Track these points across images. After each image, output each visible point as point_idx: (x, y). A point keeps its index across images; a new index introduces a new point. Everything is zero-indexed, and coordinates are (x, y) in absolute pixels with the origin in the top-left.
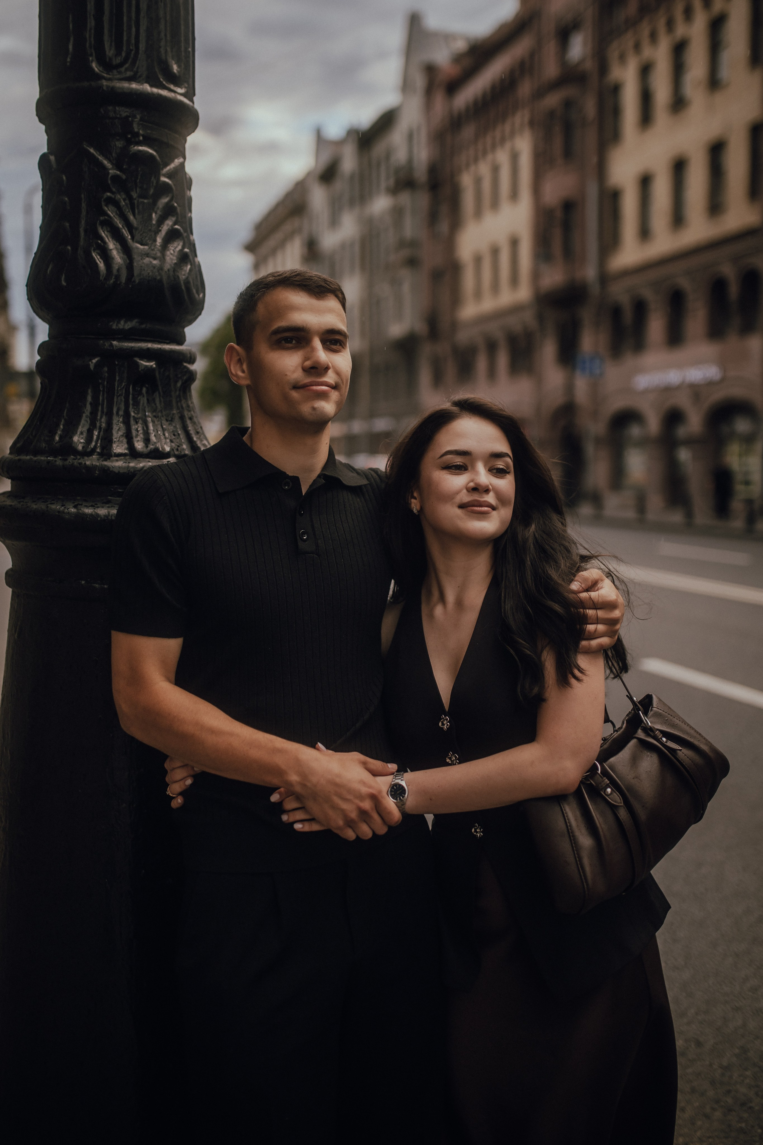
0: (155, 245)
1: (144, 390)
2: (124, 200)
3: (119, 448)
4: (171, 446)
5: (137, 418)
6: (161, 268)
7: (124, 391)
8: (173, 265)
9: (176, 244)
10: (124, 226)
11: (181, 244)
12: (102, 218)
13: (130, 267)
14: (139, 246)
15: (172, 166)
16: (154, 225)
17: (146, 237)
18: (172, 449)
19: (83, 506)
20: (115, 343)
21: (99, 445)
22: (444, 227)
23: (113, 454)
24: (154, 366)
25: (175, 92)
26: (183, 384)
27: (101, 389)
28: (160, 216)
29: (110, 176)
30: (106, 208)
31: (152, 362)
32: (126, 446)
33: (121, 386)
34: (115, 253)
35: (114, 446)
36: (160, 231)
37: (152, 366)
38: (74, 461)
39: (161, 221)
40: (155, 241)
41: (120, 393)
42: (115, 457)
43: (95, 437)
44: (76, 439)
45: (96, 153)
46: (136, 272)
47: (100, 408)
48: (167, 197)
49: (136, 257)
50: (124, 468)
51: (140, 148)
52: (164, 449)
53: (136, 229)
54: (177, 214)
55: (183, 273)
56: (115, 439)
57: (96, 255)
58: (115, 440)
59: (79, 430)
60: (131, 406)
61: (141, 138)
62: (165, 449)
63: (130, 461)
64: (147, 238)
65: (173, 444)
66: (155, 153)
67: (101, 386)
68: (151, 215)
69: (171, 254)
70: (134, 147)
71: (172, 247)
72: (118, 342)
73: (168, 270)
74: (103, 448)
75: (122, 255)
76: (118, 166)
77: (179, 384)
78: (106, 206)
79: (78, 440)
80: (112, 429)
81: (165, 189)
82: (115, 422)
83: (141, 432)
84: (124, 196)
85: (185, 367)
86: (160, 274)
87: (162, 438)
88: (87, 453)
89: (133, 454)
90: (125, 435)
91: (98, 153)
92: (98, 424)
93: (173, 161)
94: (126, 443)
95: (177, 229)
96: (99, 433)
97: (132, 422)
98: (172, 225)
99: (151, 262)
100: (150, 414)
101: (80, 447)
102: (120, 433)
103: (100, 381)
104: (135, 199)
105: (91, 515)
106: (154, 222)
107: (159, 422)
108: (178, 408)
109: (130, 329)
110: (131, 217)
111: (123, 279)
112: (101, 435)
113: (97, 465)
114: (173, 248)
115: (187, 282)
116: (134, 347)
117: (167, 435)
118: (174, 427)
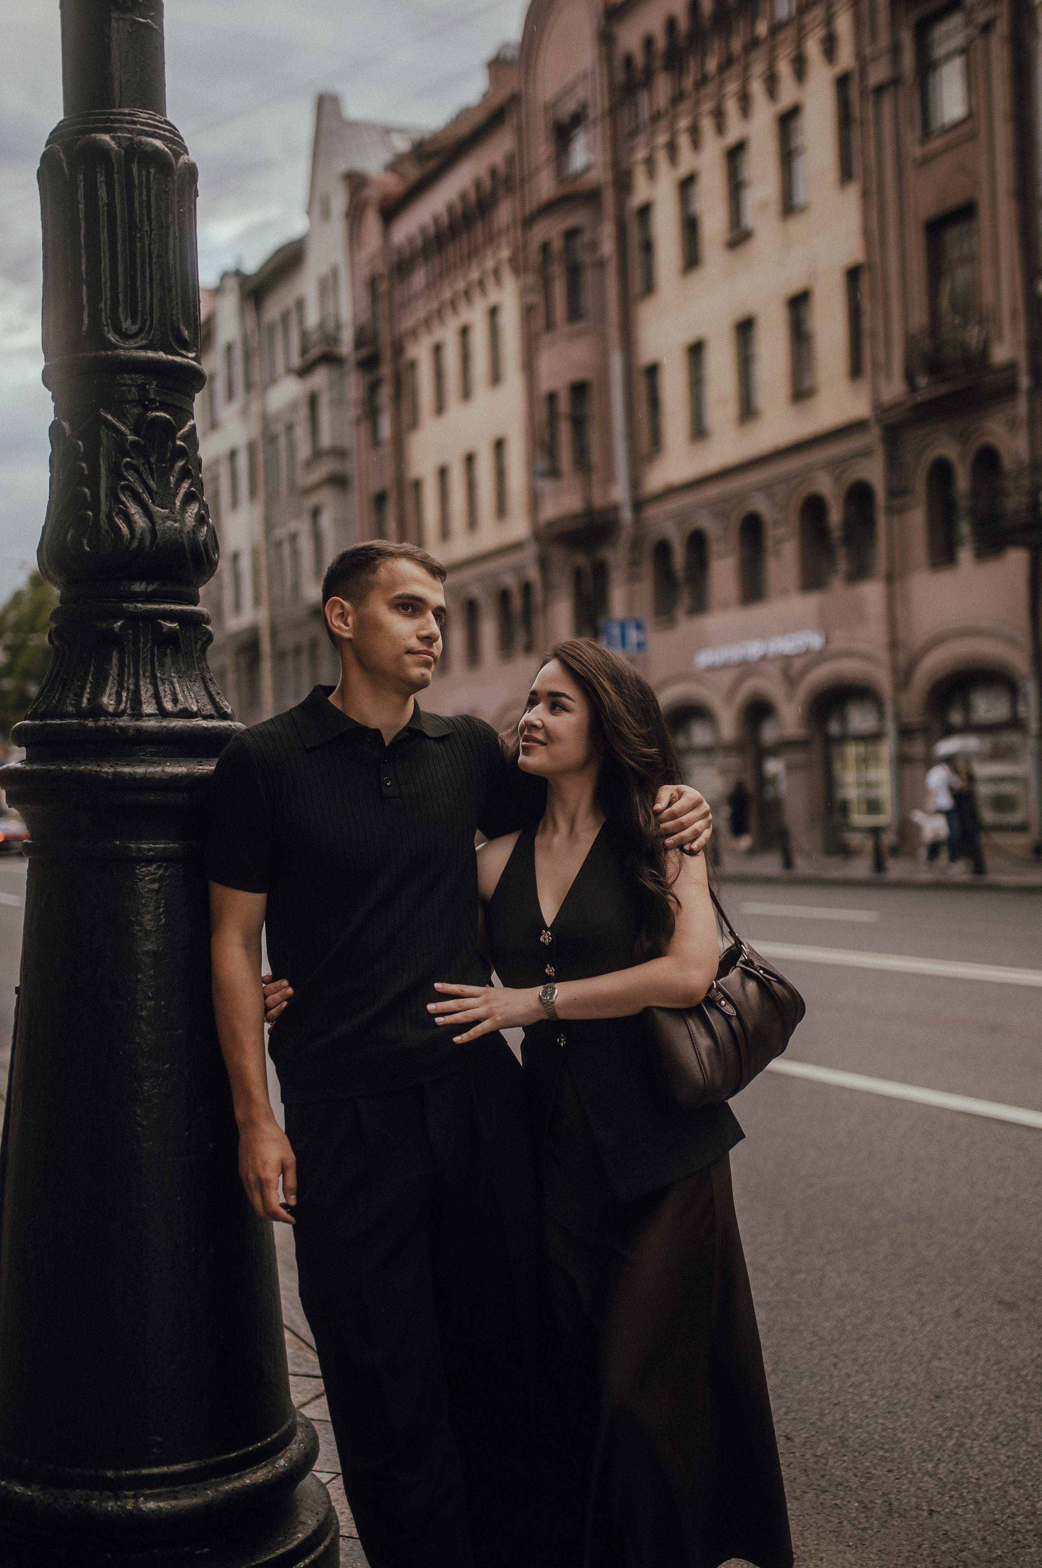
0: (175, 508)
1: (168, 651)
2: (143, 464)
3: (149, 708)
4: (198, 706)
5: (164, 679)
6: (181, 531)
7: (149, 653)
8: (192, 528)
9: (192, 506)
10: (144, 489)
11: (197, 505)
12: (122, 483)
13: (153, 531)
14: (160, 509)
15: (186, 429)
16: (173, 488)
17: (166, 500)
18: (199, 709)
19: (119, 765)
20: (139, 605)
21: (128, 706)
23: (144, 714)
24: (178, 627)
25: (187, 357)
26: (202, 645)
27: (127, 651)
28: (177, 479)
29: (129, 442)
30: (126, 474)
31: (175, 624)
32: (155, 706)
34: (137, 517)
35: (144, 706)
36: (178, 493)
37: (175, 627)
38: (106, 722)
39: (178, 484)
40: (174, 504)
41: (145, 655)
42: (147, 717)
43: (124, 699)
44: (105, 700)
45: (114, 419)
46: (159, 536)
47: (126, 670)
48: (183, 460)
49: (158, 521)
50: (157, 727)
51: (158, 414)
53: (156, 493)
54: (192, 476)
55: (201, 534)
56: (144, 699)
57: (118, 520)
59: (108, 692)
60: (157, 667)
61: (158, 404)
62: (193, 709)
63: (162, 721)
64: (167, 502)
65: (199, 705)
66: (170, 418)
67: (126, 649)
68: (169, 478)
69: (190, 516)
70: (152, 413)
71: (189, 509)
72: (142, 604)
73: (188, 532)
74: (132, 708)
75: (144, 519)
76: (136, 432)
77: (198, 647)
78: (126, 471)
79: (108, 701)
80: (140, 690)
81: (181, 453)
82: (142, 683)
83: (169, 692)
84: (142, 461)
85: (204, 627)
86: (181, 537)
87: (189, 698)
88: (119, 714)
89: (163, 713)
90: (153, 696)
91: (116, 419)
92: (125, 685)
93: (186, 424)
94: (155, 704)
95: (193, 490)
96: (128, 694)
97: (159, 683)
98: (188, 488)
99: (172, 525)
100: (175, 675)
101: (111, 709)
102: (149, 694)
103: (125, 644)
104: (154, 464)
105: (130, 773)
106: (172, 486)
107: (184, 683)
108: (199, 670)
109: (152, 591)
110: (151, 482)
111: (148, 542)
112: (129, 697)
113: (130, 726)
114: (190, 511)
115: (205, 544)
116: (157, 609)
117: (192, 695)
118: (198, 687)
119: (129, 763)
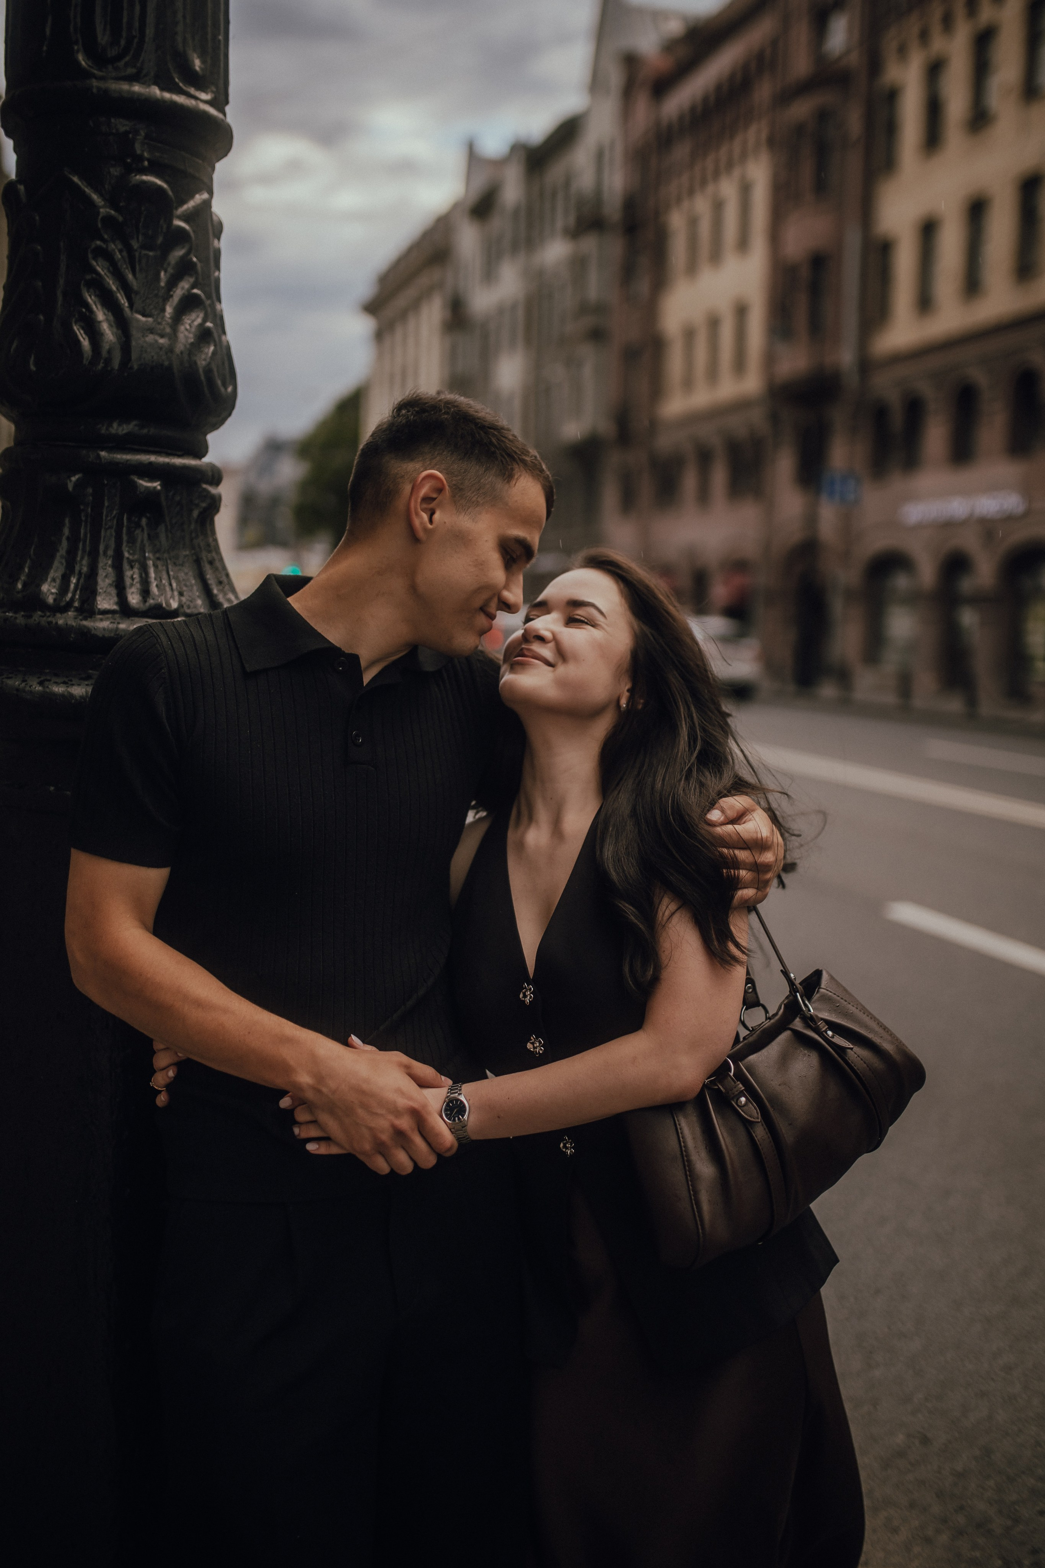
0: (164, 317)
1: (144, 521)
2: (121, 251)
3: (106, 602)
4: (180, 602)
5: (133, 561)
6: (171, 350)
7: (115, 522)
8: (188, 346)
9: (193, 315)
10: (119, 288)
11: (202, 315)
12: (88, 277)
13: (126, 347)
14: (140, 317)
15: (191, 204)
16: (163, 288)
17: (150, 305)
18: (181, 605)
19: (52, 682)
20: (103, 454)
21: (77, 597)
22: (643, 286)
23: (97, 610)
24: (159, 488)
25: (196, 98)
26: (201, 513)
27: (83, 519)
28: (172, 276)
29: (101, 217)
30: (94, 263)
31: (156, 482)
32: (116, 599)
33: (111, 515)
34: (105, 326)
35: (99, 598)
36: (172, 296)
37: (155, 488)
38: (41, 618)
39: (173, 283)
40: (164, 310)
41: (110, 524)
42: (100, 615)
43: (72, 586)
44: (45, 588)
45: (82, 183)
46: (134, 356)
47: (81, 545)
48: (183, 248)
49: (135, 333)
50: (111, 631)
51: (144, 178)
52: (169, 604)
53: (137, 293)
54: (196, 272)
55: (203, 357)
56: (101, 589)
57: (78, 329)
58: (101, 591)
59: (51, 575)
60: (125, 544)
61: (146, 163)
62: (171, 604)
63: (119, 621)
64: (152, 307)
65: (183, 599)
66: (165, 186)
67: (83, 514)
68: (158, 274)
69: (187, 330)
70: (136, 175)
71: (188, 319)
72: (108, 453)
73: (182, 353)
74: (83, 602)
75: (115, 330)
76: (112, 202)
77: (195, 513)
78: (95, 258)
79: (49, 590)
80: (97, 574)
81: (181, 236)
82: (101, 565)
83: (137, 580)
84: (120, 246)
85: (205, 490)
86: (169, 358)
87: (168, 590)
88: (61, 608)
89: (125, 611)
90: (114, 584)
91: (84, 183)
92: (77, 568)
93: (192, 197)
94: (116, 596)
95: (196, 295)
96: (78, 580)
97: (126, 566)
98: (188, 288)
99: (156, 341)
100: (151, 556)
101: (50, 600)
102: (108, 581)
103: (82, 507)
104: (136, 250)
105: (63, 695)
106: (162, 284)
107: (164, 567)
108: (193, 548)
109: (126, 434)
110: (130, 276)
111: (116, 363)
112: (80, 584)
113: (73, 626)
114: (189, 322)
115: (208, 371)
116: (128, 460)
117: (174, 585)
118: (188, 575)
119: (66, 680)
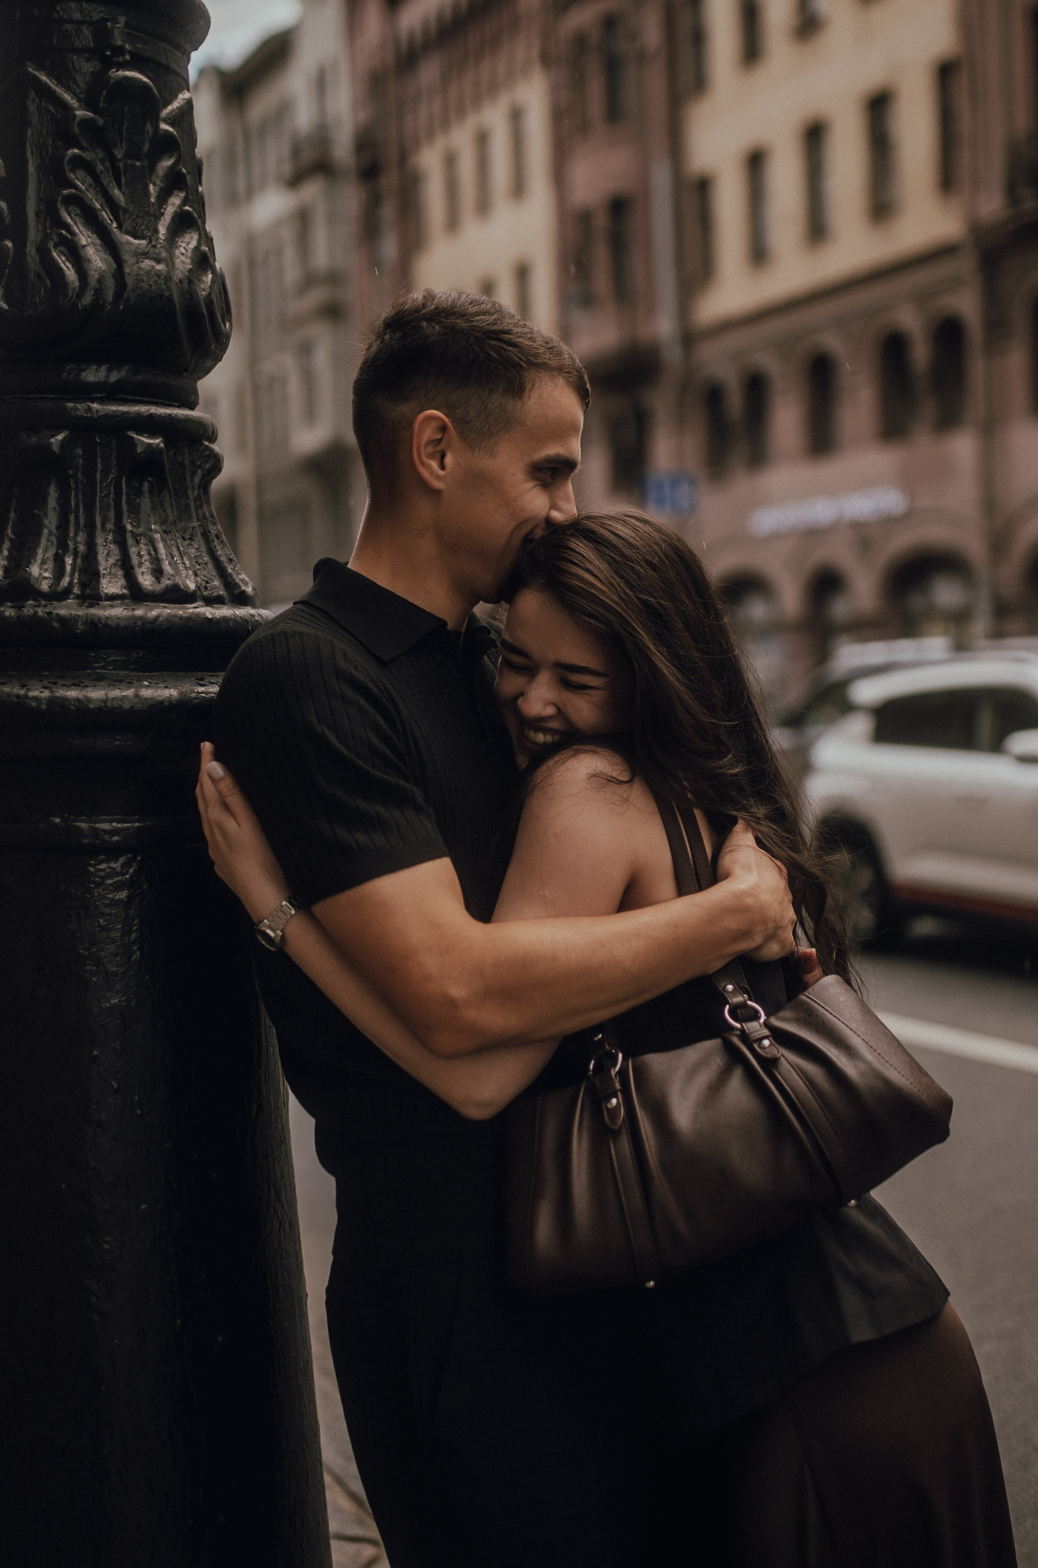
0: (158, 239)
1: (146, 486)
2: (102, 161)
3: (111, 585)
4: (196, 582)
5: (138, 535)
6: (168, 278)
7: (112, 489)
8: (187, 273)
9: (187, 237)
10: (104, 204)
11: (196, 237)
12: (65, 192)
13: (119, 274)
14: (130, 239)
15: (176, 104)
16: (153, 204)
17: (141, 224)
18: (198, 587)
19: (60, 685)
20: (95, 406)
21: (75, 581)
23: (103, 595)
24: (162, 445)
26: (204, 476)
27: (73, 486)
28: (162, 189)
29: (77, 120)
30: (72, 176)
31: (157, 439)
32: (123, 582)
33: (107, 479)
34: (91, 251)
35: (104, 582)
36: (163, 214)
37: (158, 445)
38: (37, 609)
39: (163, 197)
40: (156, 231)
41: (105, 492)
42: (108, 601)
43: (68, 568)
44: (35, 570)
45: (51, 81)
46: (130, 284)
47: (72, 518)
48: (171, 158)
49: (127, 257)
50: (126, 618)
51: (128, 73)
53: (125, 211)
54: (187, 186)
55: (202, 286)
56: (104, 570)
57: (58, 255)
58: (104, 572)
59: (40, 557)
60: (125, 514)
61: (128, 57)
62: (188, 586)
63: (134, 608)
64: (143, 227)
65: (198, 579)
66: (150, 82)
67: (72, 481)
68: (147, 187)
69: (183, 254)
70: (117, 71)
71: (181, 242)
72: (100, 404)
73: (181, 281)
74: (83, 586)
75: (103, 255)
76: (89, 103)
77: (197, 480)
78: (73, 170)
79: (39, 572)
80: (96, 553)
81: (168, 144)
82: (99, 541)
83: (146, 557)
84: (100, 155)
85: (207, 447)
86: (169, 289)
87: (181, 568)
88: (62, 596)
89: (137, 594)
90: (119, 563)
91: (54, 81)
92: (71, 545)
93: (176, 97)
94: (122, 577)
95: (188, 211)
96: (75, 560)
97: (130, 541)
98: (179, 205)
99: (153, 267)
100: (158, 528)
101: (45, 586)
102: (112, 561)
103: (70, 472)
104: (120, 160)
105: (78, 700)
106: (153, 200)
107: (173, 542)
108: (198, 520)
109: (118, 382)
110: (117, 192)
111: (110, 296)
112: (78, 566)
113: (79, 616)
114: (184, 245)
115: (209, 303)
116: (126, 412)
117: (187, 563)
118: (196, 549)
119: (76, 681)
